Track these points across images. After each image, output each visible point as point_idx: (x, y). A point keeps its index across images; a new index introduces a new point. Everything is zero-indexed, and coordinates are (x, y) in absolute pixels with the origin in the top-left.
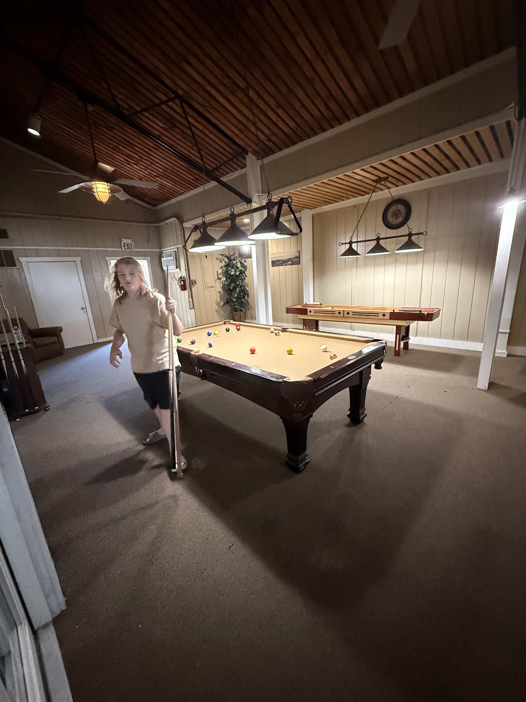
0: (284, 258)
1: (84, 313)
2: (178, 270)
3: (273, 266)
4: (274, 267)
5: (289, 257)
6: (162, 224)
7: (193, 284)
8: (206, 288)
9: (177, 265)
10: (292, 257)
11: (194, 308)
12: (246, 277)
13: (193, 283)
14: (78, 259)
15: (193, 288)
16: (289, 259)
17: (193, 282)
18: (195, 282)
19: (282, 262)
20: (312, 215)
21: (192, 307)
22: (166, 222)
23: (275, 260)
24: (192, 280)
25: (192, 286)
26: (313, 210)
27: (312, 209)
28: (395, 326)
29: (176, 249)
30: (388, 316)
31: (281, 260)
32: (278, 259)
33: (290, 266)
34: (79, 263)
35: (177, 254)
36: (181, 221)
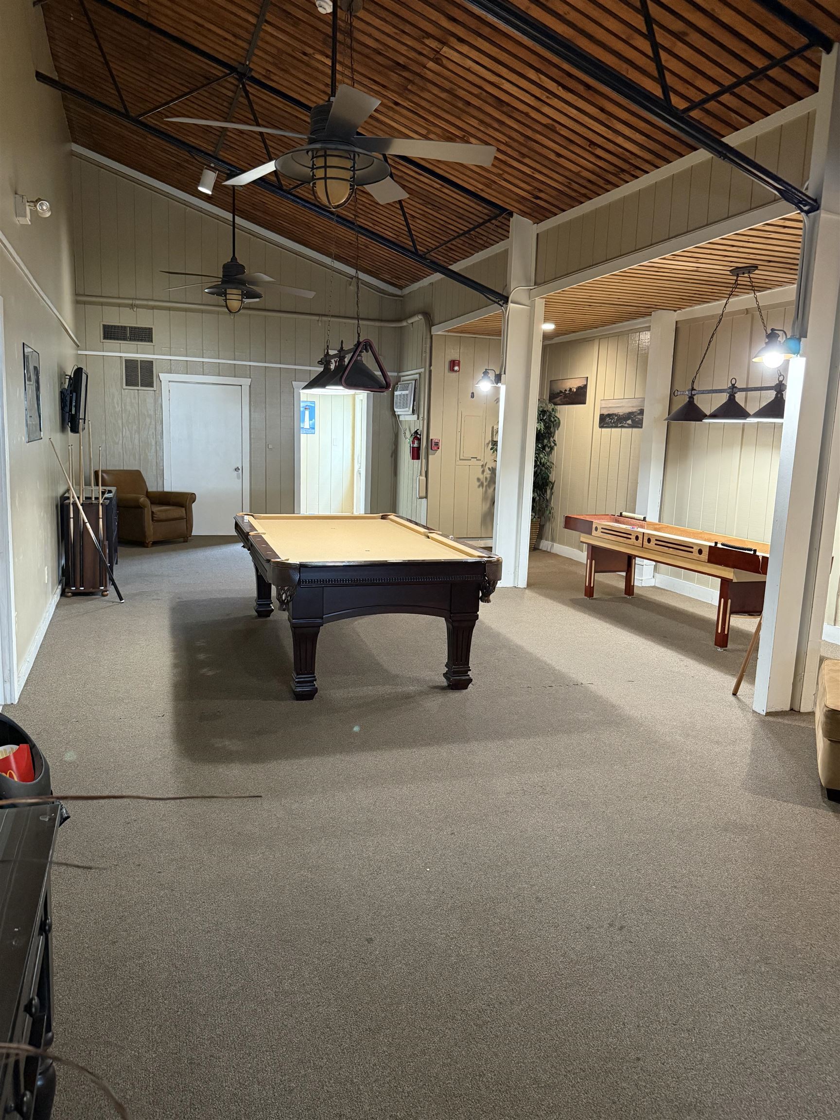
0: (621, 411)
1: (238, 478)
2: (415, 416)
3: (601, 427)
4: (603, 429)
5: (630, 410)
6: (404, 324)
7: (431, 449)
8: (460, 460)
9: (415, 408)
10: (634, 410)
11: (426, 497)
12: (555, 444)
13: (434, 446)
14: (246, 382)
15: (430, 457)
16: (630, 413)
17: (433, 444)
18: (437, 444)
19: (618, 420)
20: (676, 322)
21: (424, 494)
22: (410, 321)
23: (605, 412)
24: (432, 440)
25: (430, 450)
26: (678, 311)
27: (675, 311)
28: (720, 579)
29: (417, 376)
30: (705, 556)
31: (616, 415)
32: (610, 412)
33: (630, 429)
34: (246, 389)
35: (417, 387)
36: (430, 322)
